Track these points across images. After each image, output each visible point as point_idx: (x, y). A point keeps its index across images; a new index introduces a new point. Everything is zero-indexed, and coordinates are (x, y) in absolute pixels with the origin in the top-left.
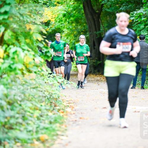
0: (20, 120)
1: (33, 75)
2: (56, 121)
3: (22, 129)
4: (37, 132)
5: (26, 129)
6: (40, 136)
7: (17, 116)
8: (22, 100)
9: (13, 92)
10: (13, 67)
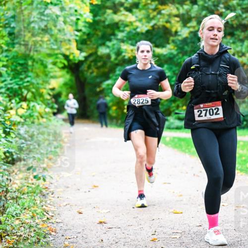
0: (37, 147)
1: (45, 120)
2: (58, 147)
3: (38, 151)
4: (47, 154)
5: (40, 152)
6: (48, 156)
7: (35, 144)
8: (38, 134)
9: (32, 130)
10: (32, 114)
